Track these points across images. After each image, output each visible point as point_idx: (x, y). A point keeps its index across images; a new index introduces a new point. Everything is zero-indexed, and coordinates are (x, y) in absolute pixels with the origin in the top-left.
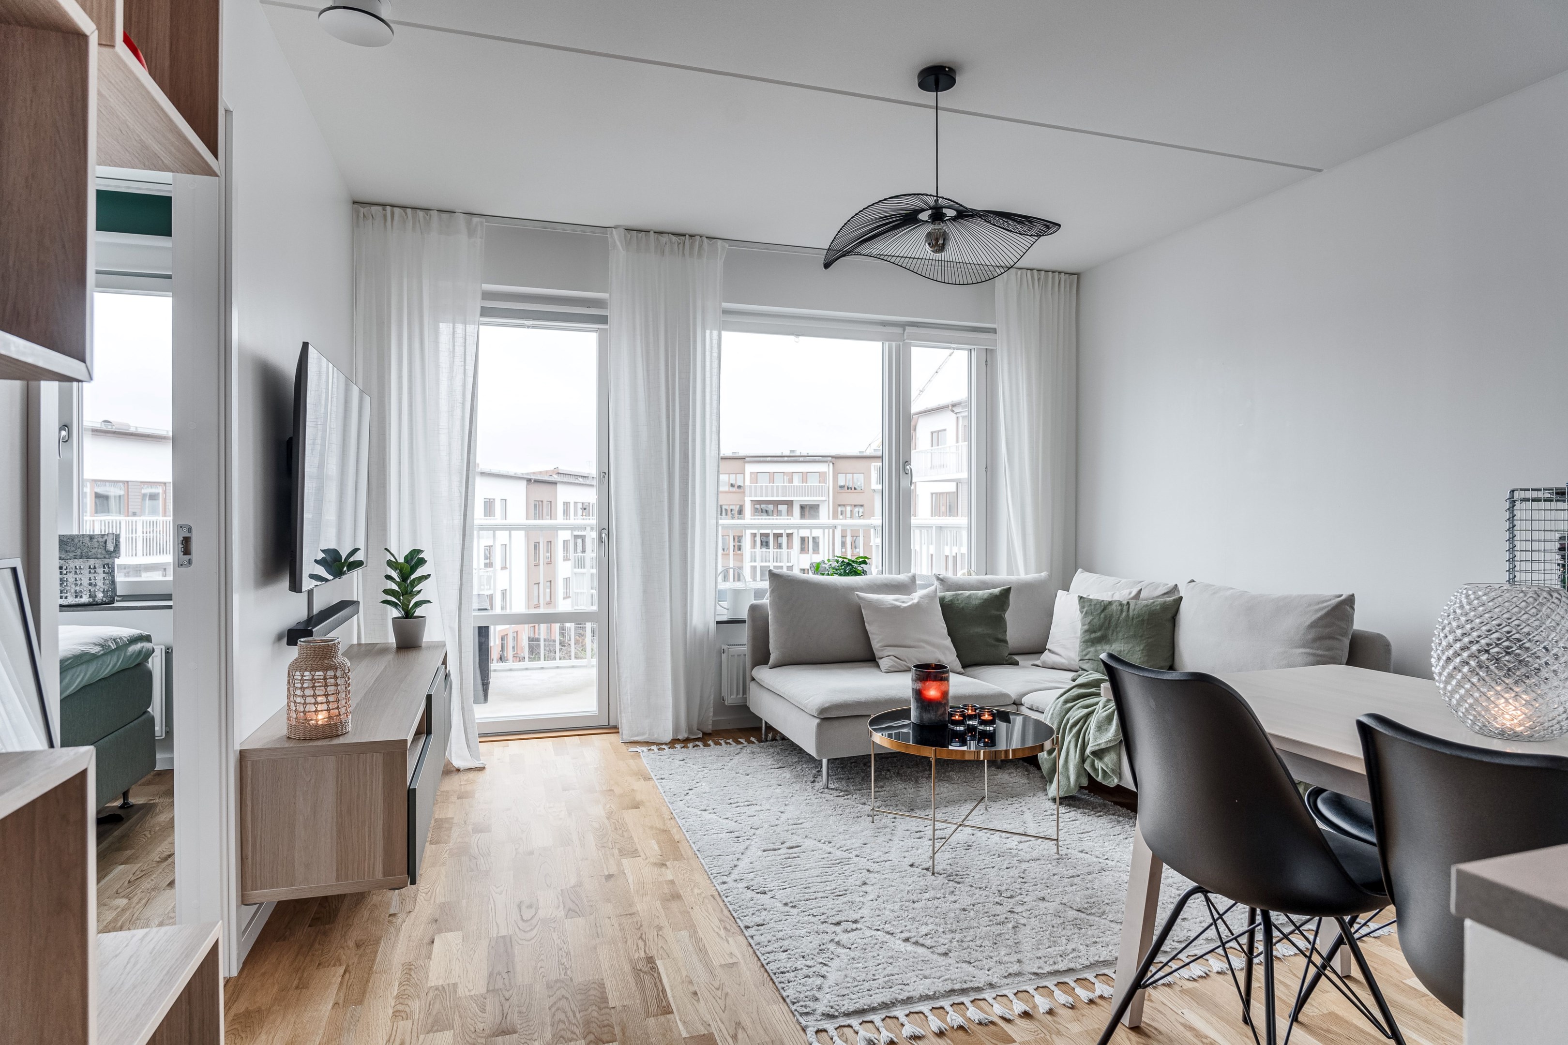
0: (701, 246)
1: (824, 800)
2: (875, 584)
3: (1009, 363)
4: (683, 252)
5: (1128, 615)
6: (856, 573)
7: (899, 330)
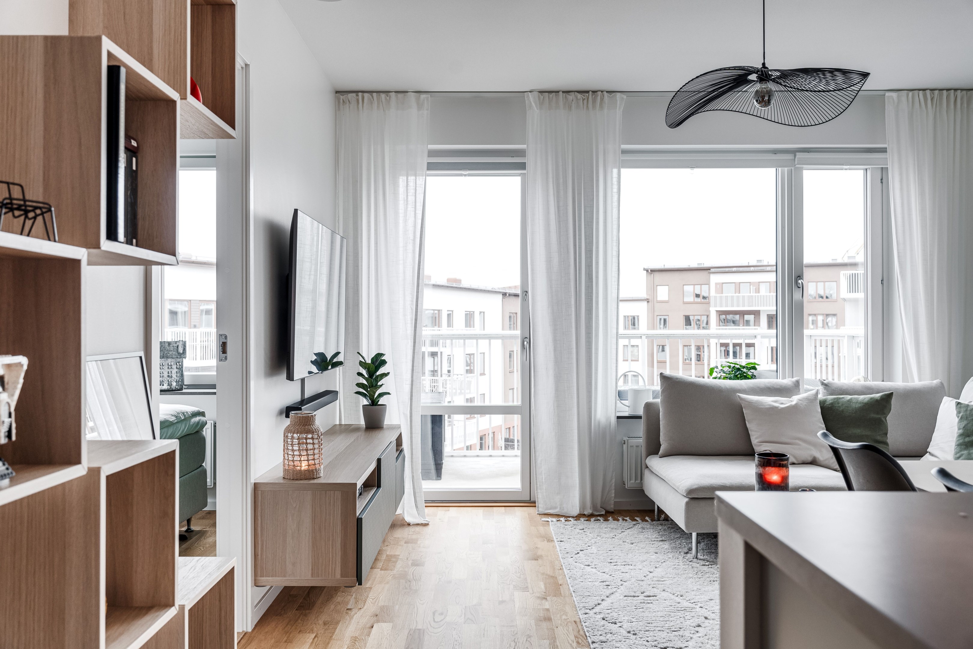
0: (602, 99)
1: (690, 566)
2: (758, 387)
3: (901, 182)
4: (587, 107)
6: (744, 377)
7: (790, 157)
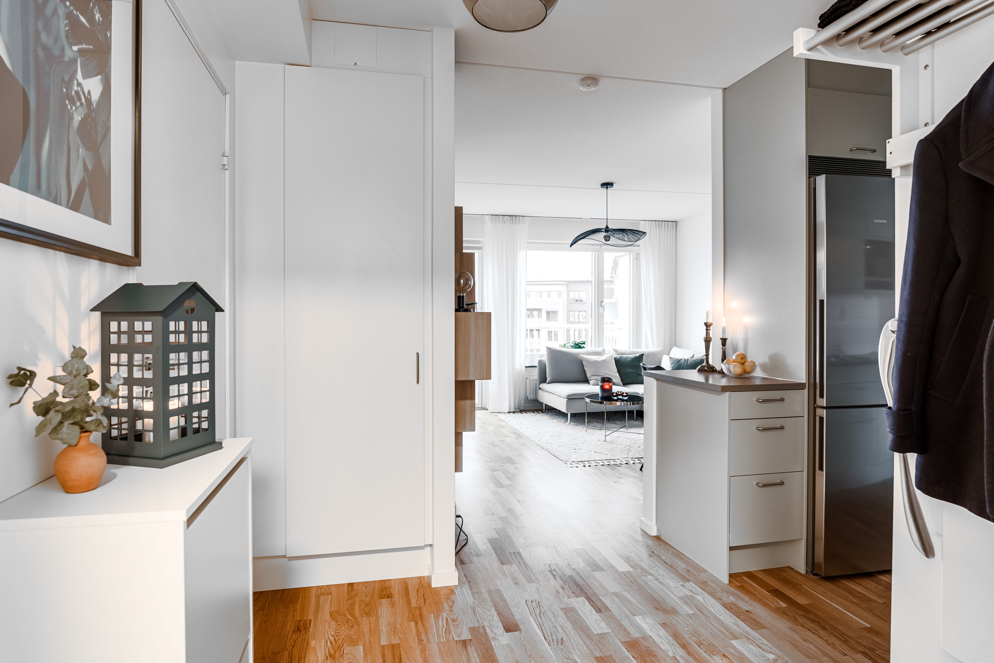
2: (588, 352)
4: (513, 223)
5: (687, 364)
6: (580, 347)
7: (599, 247)
